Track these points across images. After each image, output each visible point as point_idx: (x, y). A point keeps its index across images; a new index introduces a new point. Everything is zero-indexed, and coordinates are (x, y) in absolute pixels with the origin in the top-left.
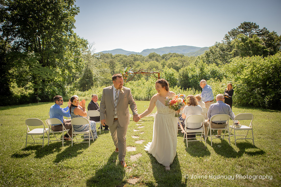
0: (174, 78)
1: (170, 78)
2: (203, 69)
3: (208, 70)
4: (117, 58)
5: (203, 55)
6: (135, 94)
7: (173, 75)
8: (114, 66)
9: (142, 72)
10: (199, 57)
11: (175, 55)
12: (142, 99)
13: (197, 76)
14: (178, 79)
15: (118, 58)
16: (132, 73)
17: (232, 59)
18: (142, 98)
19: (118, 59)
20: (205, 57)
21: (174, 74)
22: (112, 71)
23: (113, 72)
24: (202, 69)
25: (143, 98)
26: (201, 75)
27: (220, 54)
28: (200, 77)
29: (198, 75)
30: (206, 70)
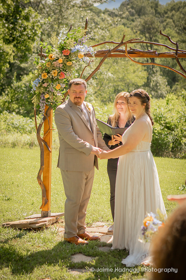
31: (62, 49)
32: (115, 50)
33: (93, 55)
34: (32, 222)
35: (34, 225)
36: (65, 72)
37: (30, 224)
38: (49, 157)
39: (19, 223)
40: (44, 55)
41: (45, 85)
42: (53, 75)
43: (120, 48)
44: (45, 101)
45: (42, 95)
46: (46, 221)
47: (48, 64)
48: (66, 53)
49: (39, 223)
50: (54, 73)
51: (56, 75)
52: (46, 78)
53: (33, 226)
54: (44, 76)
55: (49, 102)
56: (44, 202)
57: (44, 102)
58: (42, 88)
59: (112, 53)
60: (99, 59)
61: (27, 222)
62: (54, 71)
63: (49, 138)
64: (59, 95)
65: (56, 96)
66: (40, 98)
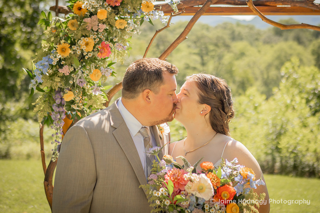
9: (262, 3)
33: (174, 6)
36: (111, 44)
41: (66, 70)
42: (84, 48)
44: (64, 108)
45: (58, 95)
47: (72, 25)
48: (114, 1)
50: (86, 45)
51: (91, 48)
52: (66, 55)
54: (63, 50)
55: (74, 110)
57: (61, 109)
58: (57, 79)
62: (87, 40)
64: (97, 93)
65: (90, 97)
66: (52, 102)
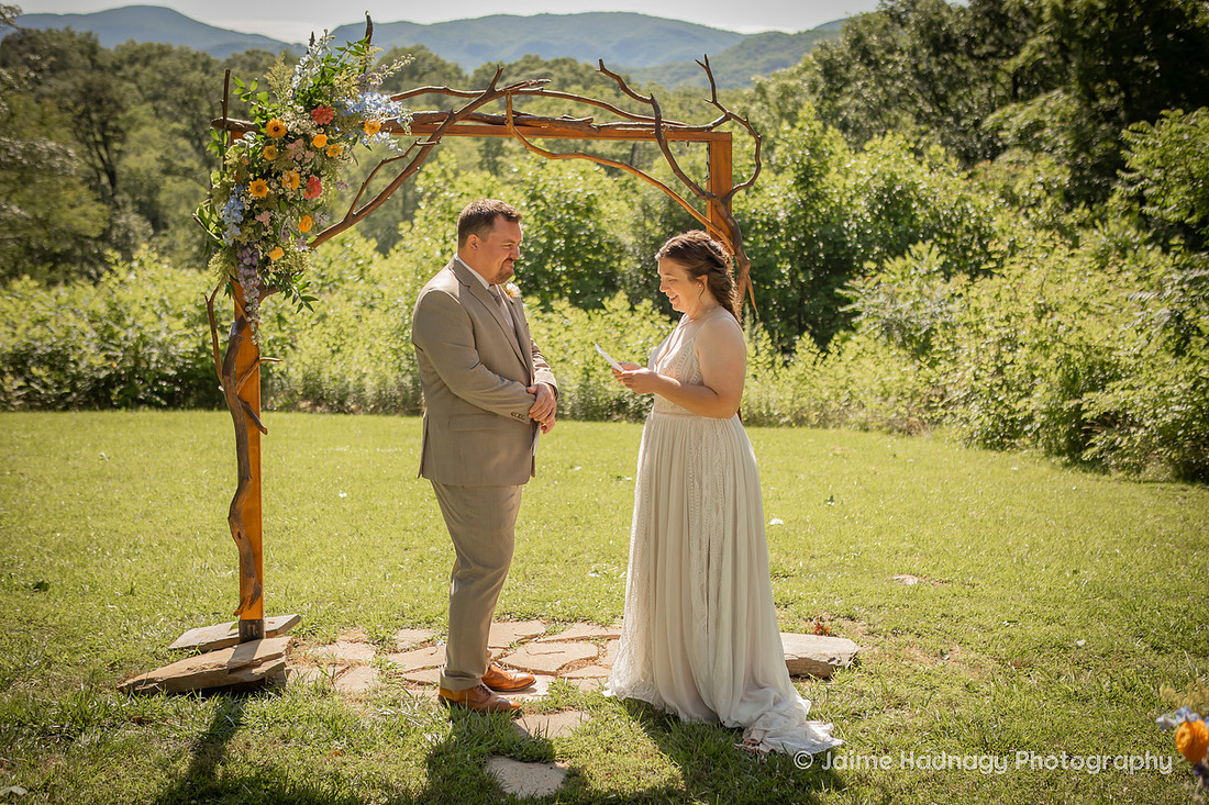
0: (599, 231)
1: (571, 231)
2: (821, 176)
3: (850, 183)
4: (137, 74)
5: (792, 76)
6: (305, 358)
7: (589, 210)
8: (117, 130)
9: (521, 122)
10: (761, 89)
11: (570, 76)
12: (361, 401)
13: (773, 226)
14: (628, 240)
15: (146, 74)
16: (394, 128)
17: (1009, 109)
18: (360, 389)
19: (143, 80)
20: (813, 88)
21: (603, 208)
22: (100, 165)
23: (105, 179)
24: (805, 179)
25: (369, 393)
26: (806, 215)
27: (918, 75)
28: (791, 231)
29: (782, 217)
30: (836, 184)
31: (309, 102)
32: (466, 114)
33: (407, 127)
34: (236, 665)
35: (246, 672)
37: (231, 671)
38: (256, 448)
39: (190, 673)
40: (233, 123)
41: (264, 218)
42: (289, 186)
43: (481, 110)
45: (244, 253)
46: (280, 655)
47: (270, 152)
48: (325, 117)
49: (259, 666)
50: (291, 183)
51: (297, 185)
52: (263, 195)
53: (243, 676)
54: (259, 189)
56: (250, 593)
58: (249, 230)
59: (459, 123)
60: (424, 139)
61: (221, 666)
62: (293, 174)
63: (255, 389)
64: (301, 249)
